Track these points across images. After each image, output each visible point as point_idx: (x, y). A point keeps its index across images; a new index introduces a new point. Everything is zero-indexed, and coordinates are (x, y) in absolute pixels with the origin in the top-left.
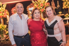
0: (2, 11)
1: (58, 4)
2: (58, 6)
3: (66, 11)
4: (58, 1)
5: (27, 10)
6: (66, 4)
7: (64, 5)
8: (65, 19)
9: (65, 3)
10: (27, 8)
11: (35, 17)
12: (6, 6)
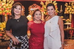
0: (9, 7)
1: (61, 8)
2: (61, 10)
3: (66, 16)
4: (61, 6)
5: (29, 10)
6: (69, 10)
7: (66, 10)
8: (66, 24)
9: (68, 8)
10: (29, 8)
11: (36, 18)
12: (13, 3)
